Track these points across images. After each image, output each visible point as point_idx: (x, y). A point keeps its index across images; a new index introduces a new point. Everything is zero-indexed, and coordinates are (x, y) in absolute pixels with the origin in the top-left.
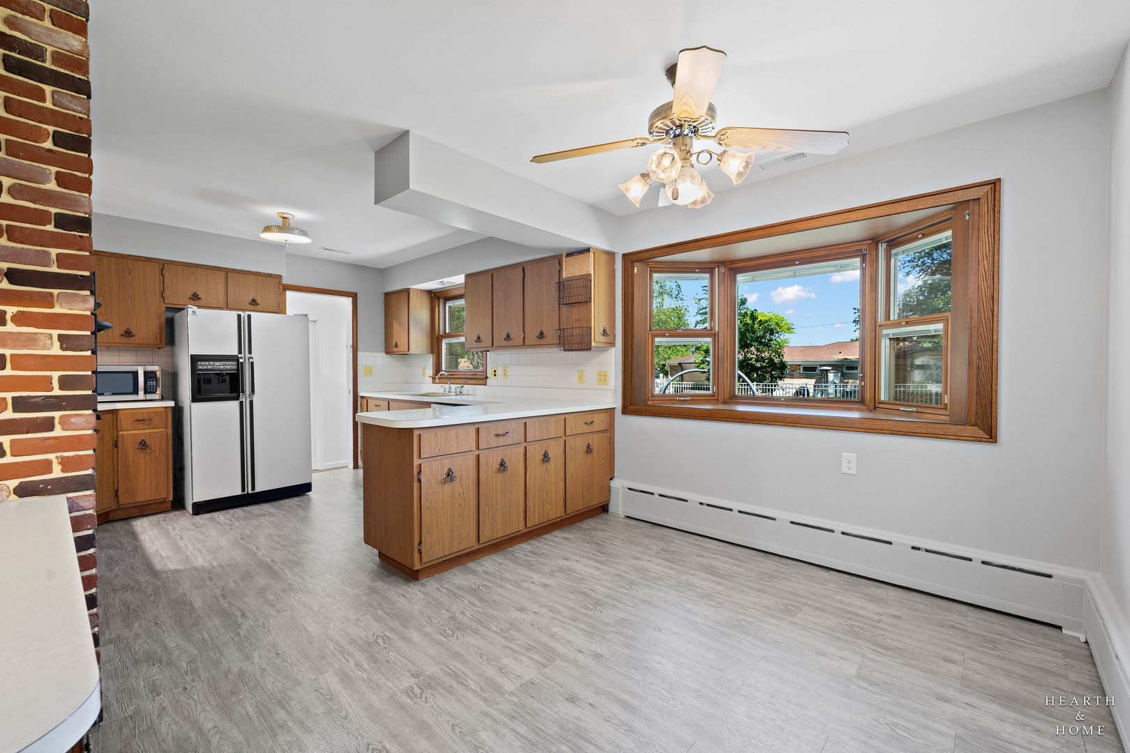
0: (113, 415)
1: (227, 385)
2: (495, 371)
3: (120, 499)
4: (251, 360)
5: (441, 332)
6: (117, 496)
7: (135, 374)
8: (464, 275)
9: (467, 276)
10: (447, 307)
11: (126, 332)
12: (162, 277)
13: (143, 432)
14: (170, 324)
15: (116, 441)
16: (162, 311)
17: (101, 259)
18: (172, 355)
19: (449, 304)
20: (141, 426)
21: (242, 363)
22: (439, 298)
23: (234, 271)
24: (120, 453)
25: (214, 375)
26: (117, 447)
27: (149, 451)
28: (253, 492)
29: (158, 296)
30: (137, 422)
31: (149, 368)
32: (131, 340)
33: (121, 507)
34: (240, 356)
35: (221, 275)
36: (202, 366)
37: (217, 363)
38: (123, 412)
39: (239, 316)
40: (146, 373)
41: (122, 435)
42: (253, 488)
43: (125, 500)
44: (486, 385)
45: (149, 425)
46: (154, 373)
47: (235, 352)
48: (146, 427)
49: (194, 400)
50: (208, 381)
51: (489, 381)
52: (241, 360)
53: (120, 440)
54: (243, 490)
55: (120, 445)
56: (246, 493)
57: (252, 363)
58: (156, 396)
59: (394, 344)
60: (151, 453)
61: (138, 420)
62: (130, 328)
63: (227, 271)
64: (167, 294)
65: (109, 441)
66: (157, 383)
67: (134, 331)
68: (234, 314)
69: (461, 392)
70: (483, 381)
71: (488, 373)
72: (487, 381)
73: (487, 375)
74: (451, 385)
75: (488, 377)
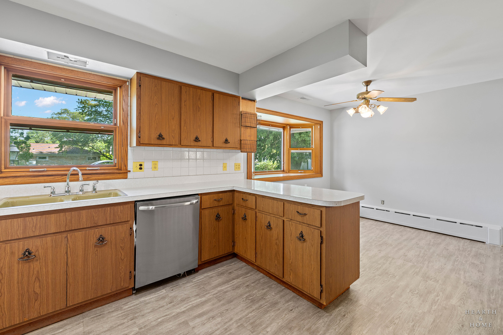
2: (141, 165)
8: (135, 71)
9: (139, 74)
44: (126, 178)
69: (94, 189)
70: (121, 175)
71: (130, 167)
72: (128, 175)
73: (128, 170)
74: (71, 184)
75: (130, 171)
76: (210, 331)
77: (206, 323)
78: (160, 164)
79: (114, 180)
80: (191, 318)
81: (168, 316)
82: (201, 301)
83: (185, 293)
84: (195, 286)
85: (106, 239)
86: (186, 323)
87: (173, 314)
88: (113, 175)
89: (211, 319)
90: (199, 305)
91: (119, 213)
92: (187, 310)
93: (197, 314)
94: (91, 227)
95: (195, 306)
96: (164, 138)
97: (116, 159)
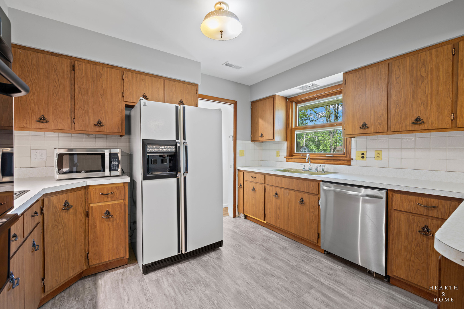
0: (85, 190)
1: (167, 165)
2: (363, 154)
3: (90, 261)
4: (185, 144)
5: (294, 126)
6: (87, 258)
7: (103, 156)
8: (342, 73)
9: (345, 74)
10: (298, 108)
11: (98, 123)
12: (123, 81)
13: (107, 204)
14: (128, 118)
15: (87, 212)
16: (123, 108)
17: (80, 65)
18: (129, 141)
19: (299, 106)
20: (106, 199)
21: (179, 147)
22: (292, 102)
23: (169, 79)
24: (90, 222)
25: (159, 157)
26: (87, 217)
27: (111, 219)
28: (186, 252)
29: (120, 95)
30: (103, 196)
31: (114, 151)
32: (101, 129)
33: (91, 267)
34: (177, 141)
35: (161, 81)
36: (151, 149)
37: (162, 147)
38: (93, 187)
39: (177, 108)
40: (110, 155)
41: (92, 207)
42: (186, 250)
43: (93, 262)
44: (350, 165)
45: (111, 198)
46: (116, 154)
47: (174, 138)
48: (110, 199)
49: (145, 178)
50: (154, 162)
51: (352, 162)
52: (178, 145)
53: (90, 211)
54: (179, 251)
55: (90, 216)
56: (181, 253)
57: (186, 147)
58: (118, 173)
59: (260, 135)
60: (113, 221)
61: (104, 195)
62: (101, 120)
63: (165, 79)
64: (126, 94)
65: (81, 214)
66: (118, 163)
67: (103, 122)
68: (173, 106)
69: (323, 170)
70: (345, 162)
71: (353, 156)
72: (351, 162)
73: (352, 158)
74: (312, 164)
75: (353, 159)
76: (310, 304)
77: (318, 300)
78: (384, 154)
79: (339, 165)
80: (319, 289)
81: (314, 276)
82: (344, 294)
83: (347, 281)
84: (364, 286)
85: (304, 201)
86: (312, 287)
87: (317, 279)
88: (339, 161)
89: (325, 304)
90: (338, 292)
91: (311, 187)
92: (327, 286)
93: (326, 293)
94: (297, 191)
95: (334, 290)
96: (368, 128)
97: (344, 149)
